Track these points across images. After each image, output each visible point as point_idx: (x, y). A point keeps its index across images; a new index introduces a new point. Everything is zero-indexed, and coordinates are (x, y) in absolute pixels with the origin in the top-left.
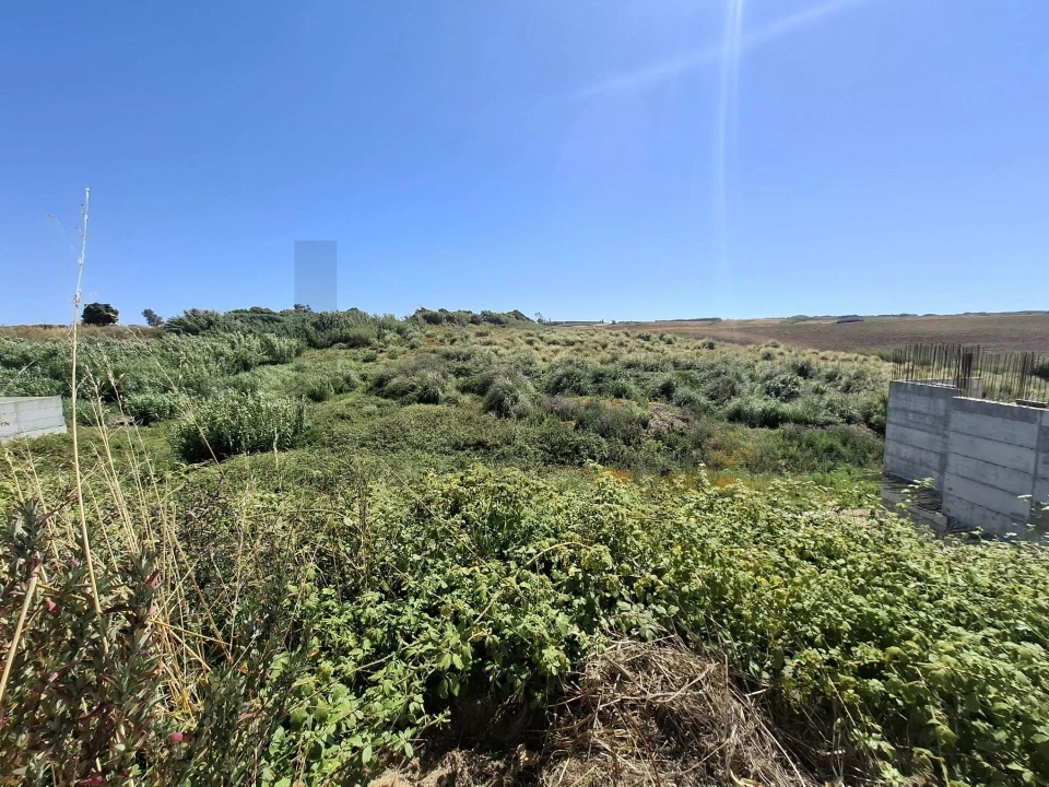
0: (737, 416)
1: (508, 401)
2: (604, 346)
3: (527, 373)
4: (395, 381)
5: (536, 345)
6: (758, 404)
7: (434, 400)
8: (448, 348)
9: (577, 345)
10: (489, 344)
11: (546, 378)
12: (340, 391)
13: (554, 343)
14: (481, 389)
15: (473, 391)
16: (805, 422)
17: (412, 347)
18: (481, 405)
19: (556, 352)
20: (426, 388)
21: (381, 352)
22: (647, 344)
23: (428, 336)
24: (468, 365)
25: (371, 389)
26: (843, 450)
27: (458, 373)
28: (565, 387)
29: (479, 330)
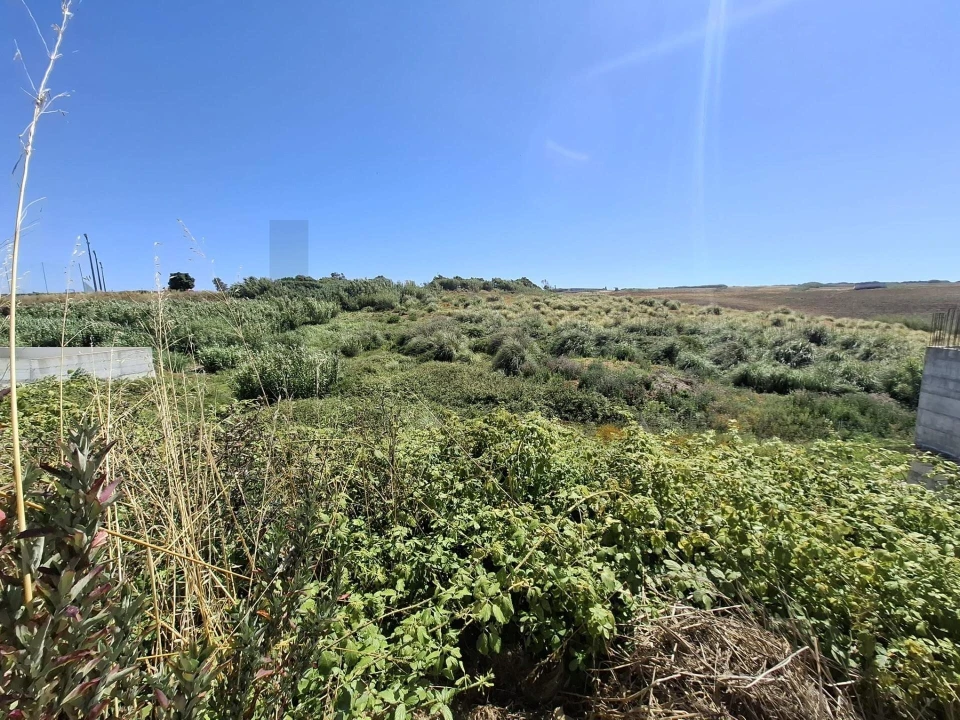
0: (743, 381)
1: (516, 360)
2: (608, 311)
3: (534, 335)
4: (414, 340)
5: (542, 309)
6: (767, 370)
7: (448, 358)
8: (461, 311)
9: (582, 310)
10: (498, 308)
11: (551, 340)
12: (368, 348)
13: (560, 308)
14: (491, 349)
15: (483, 351)
16: (819, 390)
17: (430, 311)
18: (490, 363)
19: (561, 316)
20: (441, 347)
21: (403, 314)
22: (650, 309)
23: (444, 301)
24: (480, 327)
25: (394, 347)
26: (862, 420)
27: (471, 334)
28: (569, 348)
29: (490, 296)
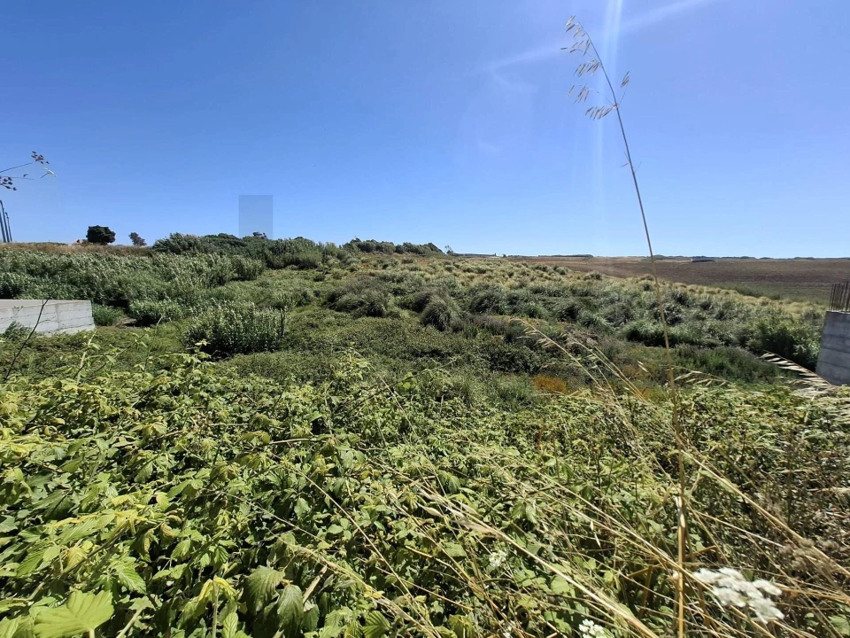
0: (634, 336)
1: (442, 317)
2: (511, 275)
3: (453, 295)
4: (345, 298)
5: (454, 271)
6: (650, 327)
7: (379, 314)
8: (380, 271)
9: (488, 273)
10: (415, 269)
11: (469, 299)
12: (299, 304)
13: (469, 271)
14: (418, 306)
15: (408, 308)
17: (352, 270)
18: (417, 320)
19: (472, 278)
20: (372, 304)
21: (327, 273)
22: (545, 274)
23: (363, 262)
24: (402, 286)
25: (325, 303)
27: (396, 293)
28: (486, 307)
29: (405, 258)
